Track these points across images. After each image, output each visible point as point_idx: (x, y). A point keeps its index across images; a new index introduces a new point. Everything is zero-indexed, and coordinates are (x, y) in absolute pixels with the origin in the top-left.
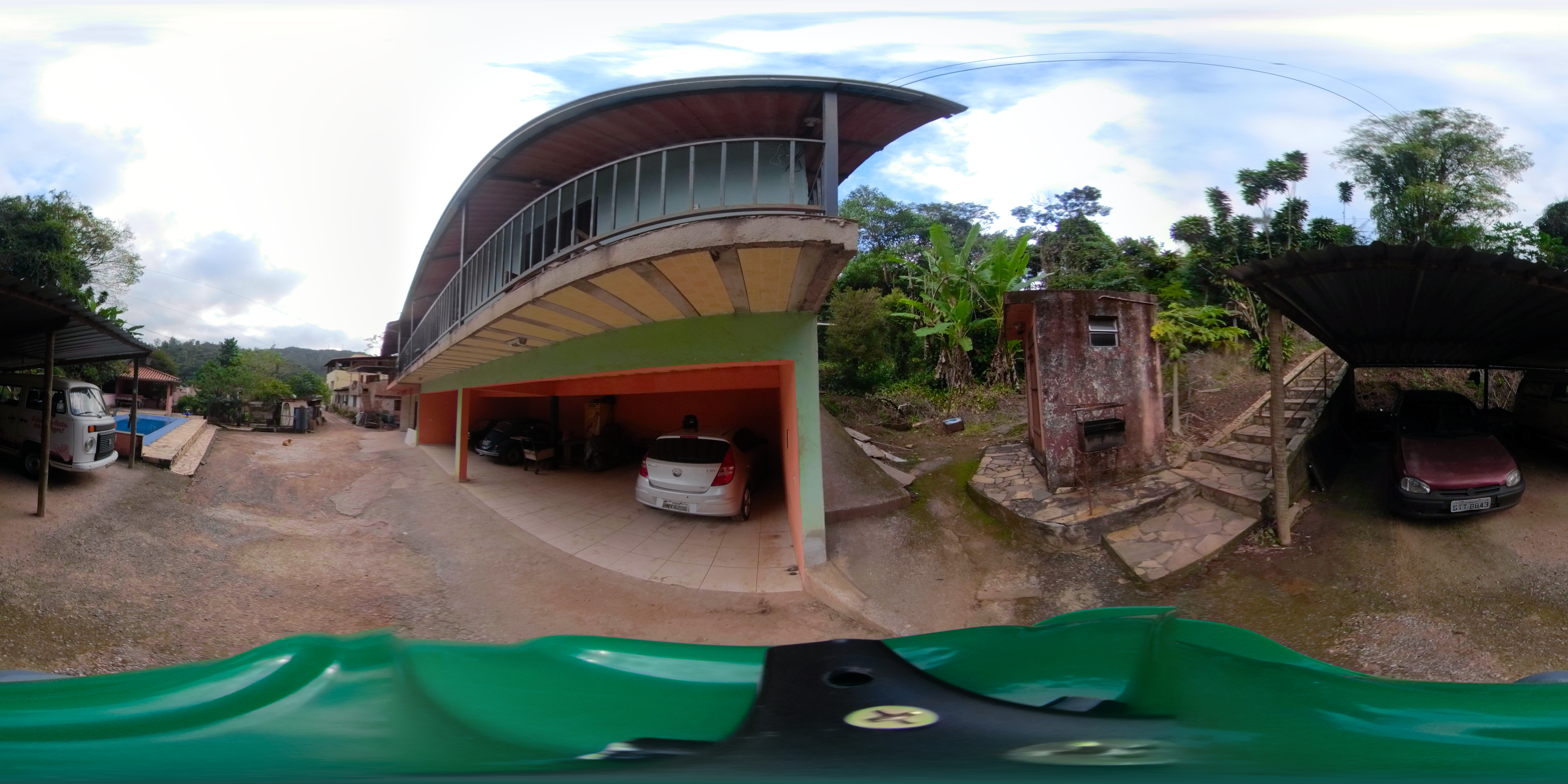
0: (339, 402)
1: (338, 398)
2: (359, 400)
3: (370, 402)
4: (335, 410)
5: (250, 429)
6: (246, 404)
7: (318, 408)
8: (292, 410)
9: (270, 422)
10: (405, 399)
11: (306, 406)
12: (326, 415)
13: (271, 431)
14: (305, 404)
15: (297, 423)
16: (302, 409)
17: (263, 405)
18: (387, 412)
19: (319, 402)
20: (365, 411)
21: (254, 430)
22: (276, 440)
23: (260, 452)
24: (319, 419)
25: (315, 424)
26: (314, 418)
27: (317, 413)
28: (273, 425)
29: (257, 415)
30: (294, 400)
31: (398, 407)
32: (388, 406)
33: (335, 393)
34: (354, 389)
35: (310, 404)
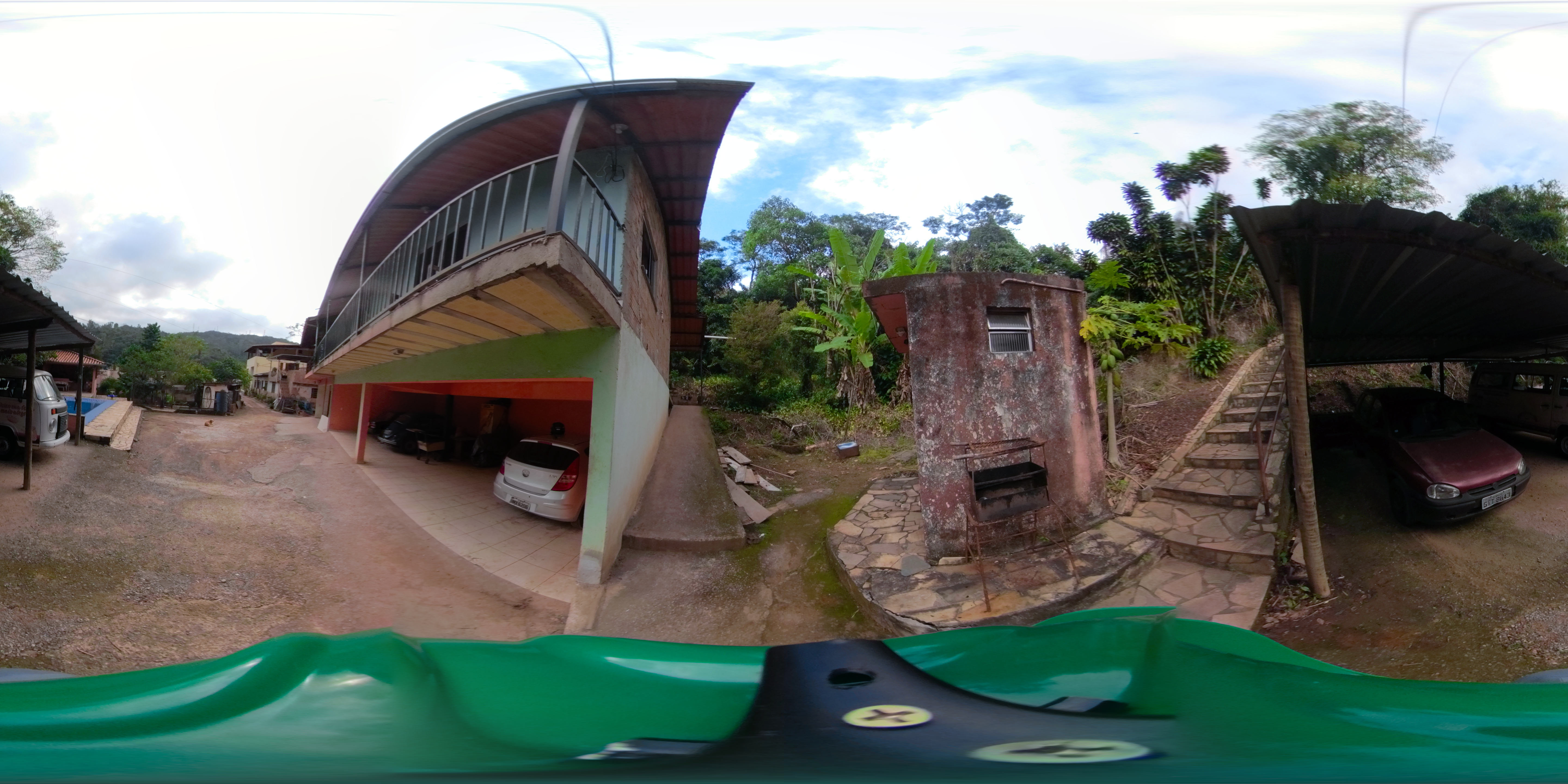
0: (258, 387)
1: (258, 383)
2: (277, 387)
3: (288, 389)
4: (254, 394)
5: (173, 411)
6: (169, 387)
7: (238, 392)
8: (213, 394)
9: (191, 405)
10: (321, 388)
11: (227, 391)
12: (245, 399)
13: (193, 413)
14: (226, 389)
15: (218, 406)
16: (223, 392)
17: (186, 388)
18: (304, 399)
19: (239, 387)
20: (283, 397)
21: (177, 412)
22: (198, 421)
23: (184, 432)
24: (238, 403)
25: (234, 407)
26: (234, 402)
27: (236, 397)
28: (195, 407)
29: (180, 397)
30: (215, 384)
31: (314, 394)
32: (305, 393)
33: (254, 379)
34: (273, 376)
35: (231, 388)
